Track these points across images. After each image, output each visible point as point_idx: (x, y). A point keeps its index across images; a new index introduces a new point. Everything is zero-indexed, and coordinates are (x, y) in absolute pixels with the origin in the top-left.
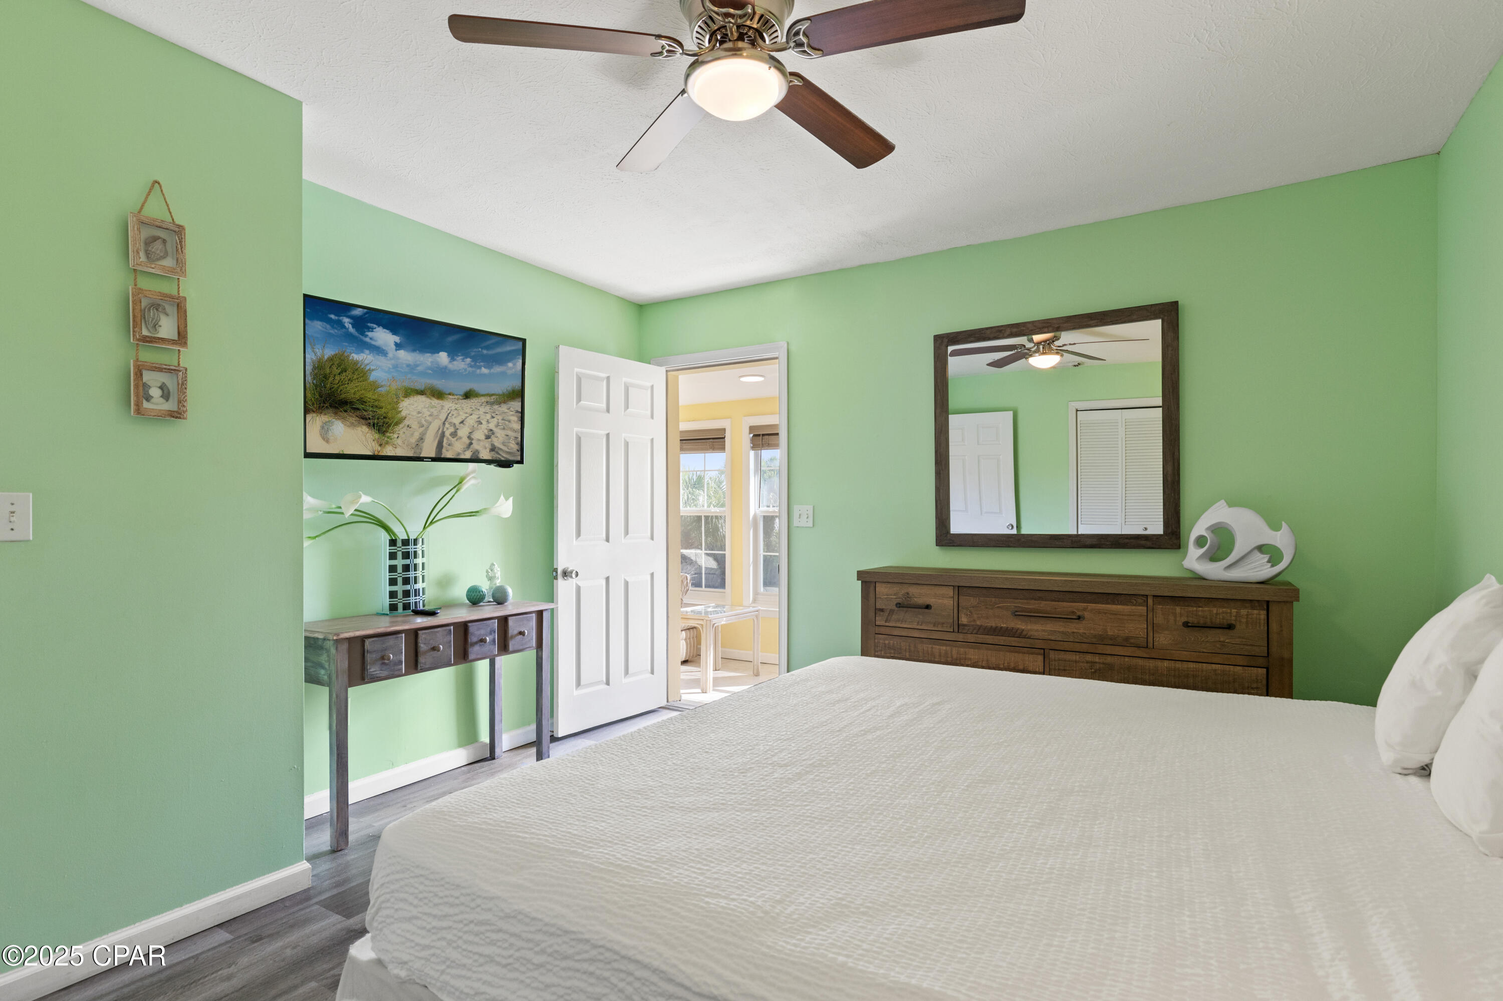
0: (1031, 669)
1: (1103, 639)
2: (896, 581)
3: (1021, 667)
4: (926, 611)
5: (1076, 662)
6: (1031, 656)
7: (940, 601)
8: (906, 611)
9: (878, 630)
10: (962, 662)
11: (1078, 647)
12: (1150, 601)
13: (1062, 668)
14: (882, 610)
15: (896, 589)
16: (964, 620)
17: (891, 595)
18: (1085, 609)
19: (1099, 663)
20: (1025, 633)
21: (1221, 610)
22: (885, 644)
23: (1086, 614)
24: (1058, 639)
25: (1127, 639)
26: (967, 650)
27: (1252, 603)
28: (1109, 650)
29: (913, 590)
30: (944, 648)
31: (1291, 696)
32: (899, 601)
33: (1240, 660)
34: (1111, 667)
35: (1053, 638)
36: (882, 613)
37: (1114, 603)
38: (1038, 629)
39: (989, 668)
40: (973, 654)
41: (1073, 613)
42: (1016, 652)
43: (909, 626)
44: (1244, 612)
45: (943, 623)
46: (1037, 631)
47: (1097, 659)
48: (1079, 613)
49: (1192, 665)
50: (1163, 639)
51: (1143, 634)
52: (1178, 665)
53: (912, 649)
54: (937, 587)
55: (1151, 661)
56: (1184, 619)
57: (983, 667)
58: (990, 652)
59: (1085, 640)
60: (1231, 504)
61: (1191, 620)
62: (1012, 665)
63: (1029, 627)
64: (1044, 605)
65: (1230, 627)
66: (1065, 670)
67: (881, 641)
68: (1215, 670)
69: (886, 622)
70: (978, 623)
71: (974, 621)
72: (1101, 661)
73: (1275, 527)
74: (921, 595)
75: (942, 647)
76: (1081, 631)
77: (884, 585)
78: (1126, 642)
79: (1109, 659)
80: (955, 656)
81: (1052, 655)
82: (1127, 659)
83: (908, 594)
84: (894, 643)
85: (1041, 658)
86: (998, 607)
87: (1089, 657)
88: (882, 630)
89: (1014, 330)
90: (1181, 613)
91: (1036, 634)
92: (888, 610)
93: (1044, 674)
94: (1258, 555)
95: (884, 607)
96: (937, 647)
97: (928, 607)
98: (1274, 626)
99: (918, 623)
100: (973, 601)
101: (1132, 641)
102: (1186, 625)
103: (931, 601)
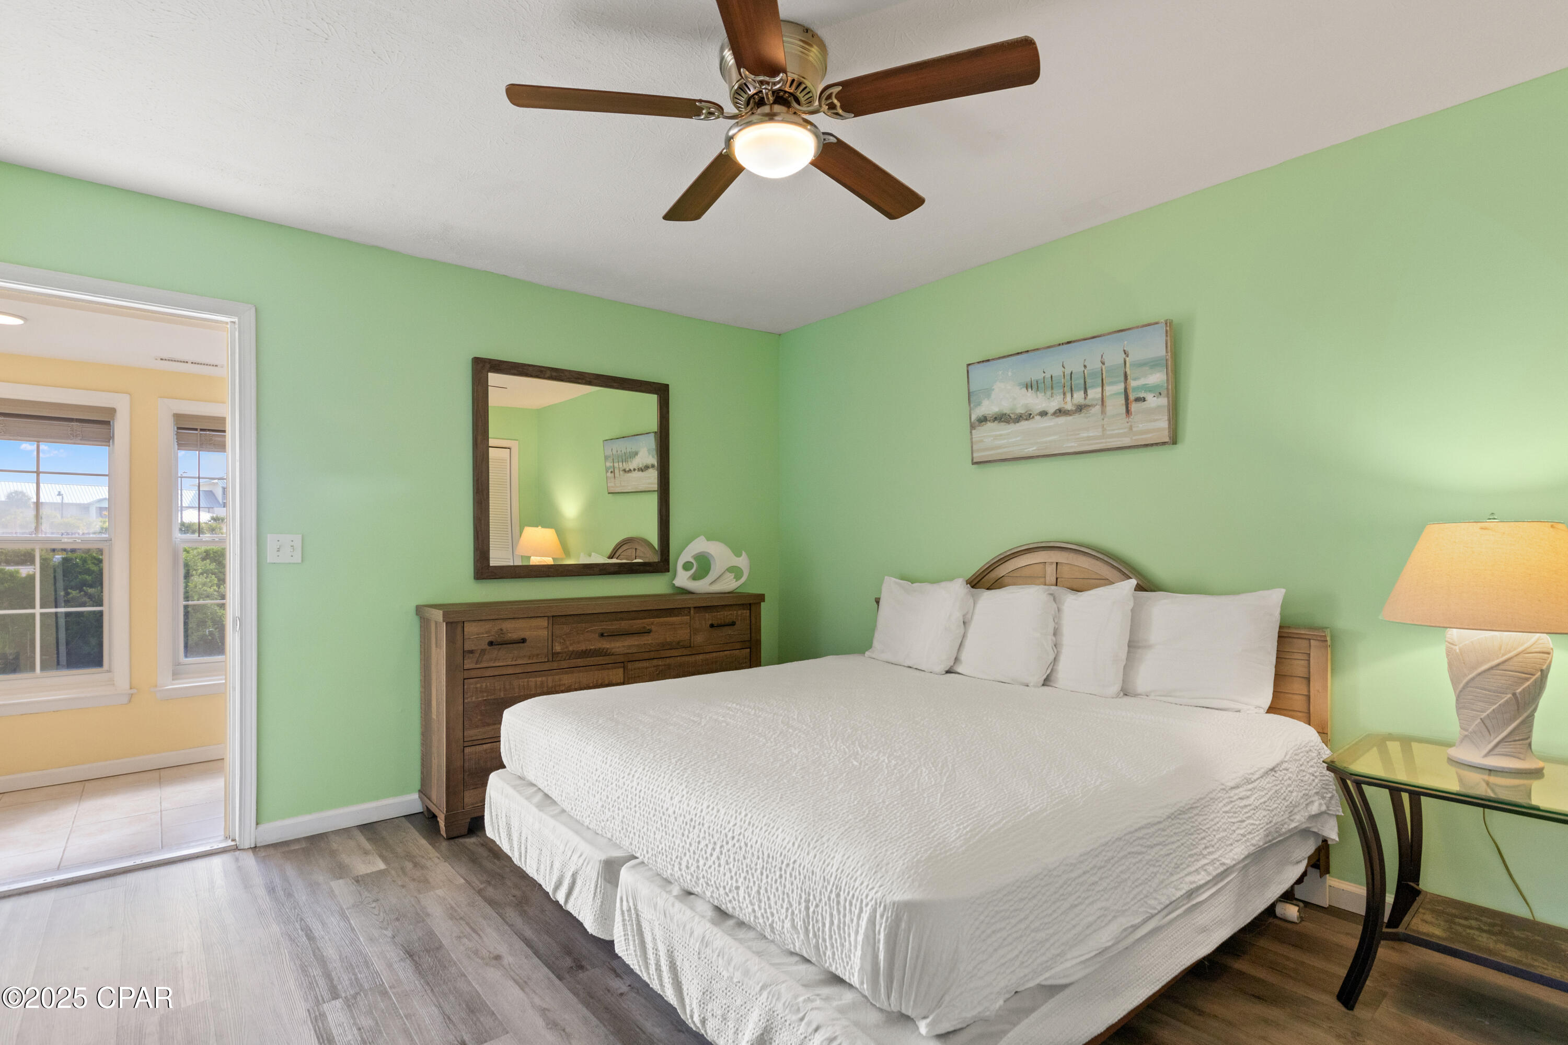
0: (614, 682)
1: (666, 646)
2: (489, 618)
3: (607, 682)
4: (521, 645)
5: (647, 668)
6: (614, 670)
7: (535, 633)
8: (500, 649)
9: (467, 674)
10: (557, 689)
11: (646, 656)
12: (692, 612)
13: (637, 675)
14: (471, 652)
15: (488, 626)
16: (558, 648)
17: (483, 634)
18: (652, 624)
19: (662, 665)
20: (609, 651)
21: (729, 613)
22: (476, 688)
23: (653, 628)
24: (634, 651)
25: (679, 643)
26: (562, 676)
27: (743, 606)
28: (669, 653)
29: (507, 625)
30: (540, 679)
31: (760, 666)
32: (491, 639)
33: (738, 646)
34: (669, 666)
35: (630, 651)
36: (471, 655)
37: (671, 616)
38: (619, 646)
39: (581, 689)
40: (567, 679)
41: (644, 627)
42: (604, 669)
43: (505, 664)
44: (739, 612)
45: (538, 655)
46: (619, 647)
47: (660, 662)
48: (648, 628)
49: (714, 654)
50: (699, 639)
51: (688, 637)
52: (707, 656)
53: (508, 687)
54: (532, 620)
55: (693, 656)
56: (710, 622)
57: (576, 690)
58: (582, 674)
59: (653, 649)
60: (709, 539)
61: (714, 622)
62: (600, 681)
63: (613, 645)
64: (625, 625)
65: (733, 624)
66: (639, 677)
67: (472, 686)
68: (726, 656)
69: (476, 664)
70: (571, 649)
71: (567, 647)
72: (663, 663)
73: (738, 554)
74: (514, 629)
75: (537, 679)
76: (649, 642)
77: (474, 624)
78: (678, 645)
79: (668, 661)
80: (550, 685)
81: (630, 666)
82: (679, 658)
83: (501, 630)
84: (486, 685)
85: (622, 670)
86: (587, 632)
87: (655, 662)
88: (473, 673)
89: (554, 374)
90: (709, 618)
91: (618, 650)
92: (479, 651)
93: (623, 684)
94: (728, 574)
95: (473, 648)
96: (533, 680)
97: (524, 641)
98: (753, 622)
99: (513, 658)
100: (566, 629)
101: (681, 644)
102: (712, 626)
103: (522, 634)
